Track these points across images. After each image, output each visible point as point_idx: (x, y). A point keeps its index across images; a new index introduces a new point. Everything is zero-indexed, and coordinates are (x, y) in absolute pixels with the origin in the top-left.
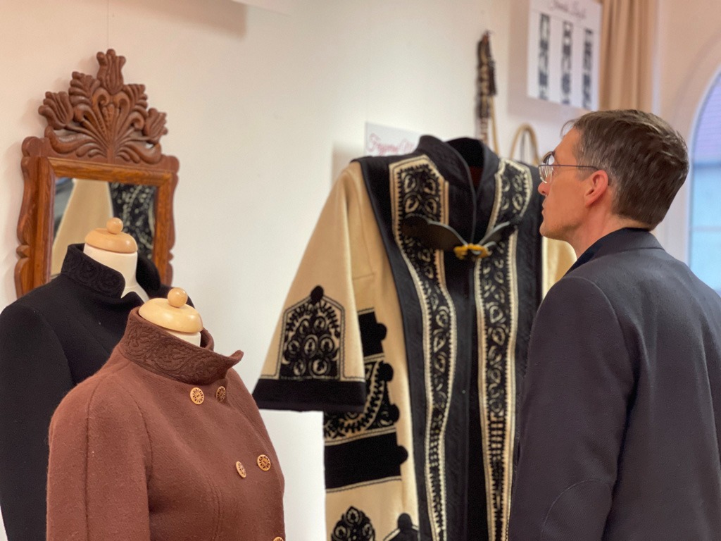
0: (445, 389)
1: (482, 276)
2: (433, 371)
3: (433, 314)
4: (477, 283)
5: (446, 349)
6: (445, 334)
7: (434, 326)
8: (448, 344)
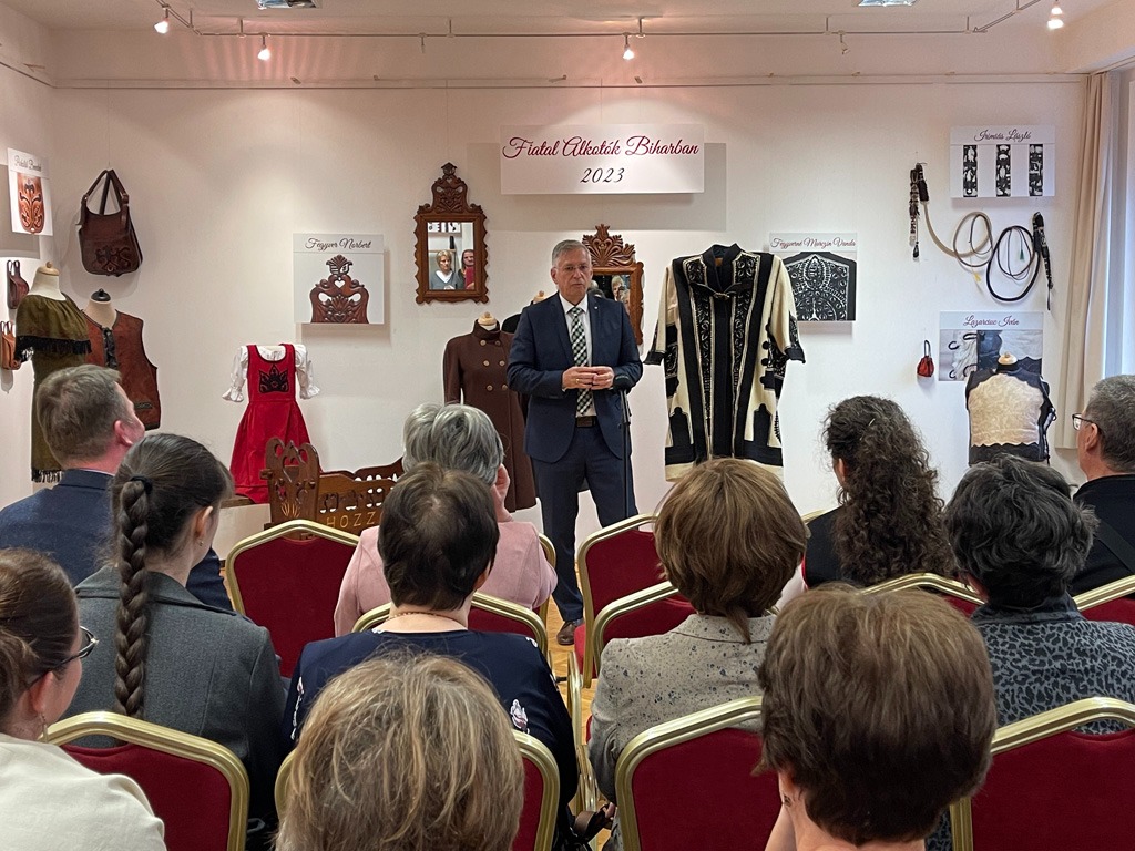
0: (709, 357)
1: (737, 307)
2: (701, 348)
3: (699, 325)
4: (734, 310)
5: (709, 339)
6: (708, 332)
7: (700, 329)
8: (709, 337)
